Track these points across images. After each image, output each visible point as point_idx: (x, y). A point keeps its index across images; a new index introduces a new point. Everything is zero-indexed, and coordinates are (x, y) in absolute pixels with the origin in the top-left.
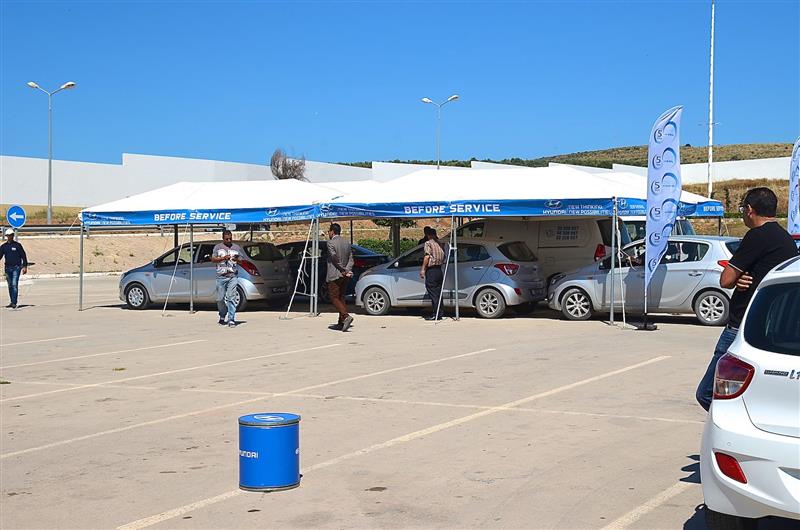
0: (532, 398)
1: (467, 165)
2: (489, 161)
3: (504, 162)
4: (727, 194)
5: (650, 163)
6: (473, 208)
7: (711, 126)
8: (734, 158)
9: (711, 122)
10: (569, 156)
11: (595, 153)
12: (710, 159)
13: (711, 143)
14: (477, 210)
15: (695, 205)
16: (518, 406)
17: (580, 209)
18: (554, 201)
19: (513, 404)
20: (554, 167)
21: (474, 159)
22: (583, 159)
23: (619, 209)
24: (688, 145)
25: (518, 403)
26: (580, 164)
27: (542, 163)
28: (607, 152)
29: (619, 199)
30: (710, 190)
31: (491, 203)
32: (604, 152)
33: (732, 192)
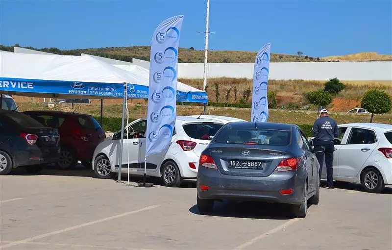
0: (48, 234)
1: (11, 50)
2: (31, 48)
3: (45, 50)
4: (217, 88)
5: (152, 58)
6: (10, 85)
7: (207, 34)
8: (225, 61)
9: (207, 31)
10: (99, 50)
11: (119, 49)
12: (206, 60)
13: (206, 48)
14: (14, 86)
15: (187, 93)
16: (34, 241)
17: (98, 90)
18: (78, 83)
19: (30, 239)
20: (85, 57)
21: (17, 46)
22: (111, 53)
23: (128, 92)
24: (192, 48)
25: (35, 238)
26: (107, 57)
27: (77, 53)
28: (129, 49)
29: (128, 85)
30: (205, 84)
31: (26, 82)
32: (127, 48)
33: (222, 87)
